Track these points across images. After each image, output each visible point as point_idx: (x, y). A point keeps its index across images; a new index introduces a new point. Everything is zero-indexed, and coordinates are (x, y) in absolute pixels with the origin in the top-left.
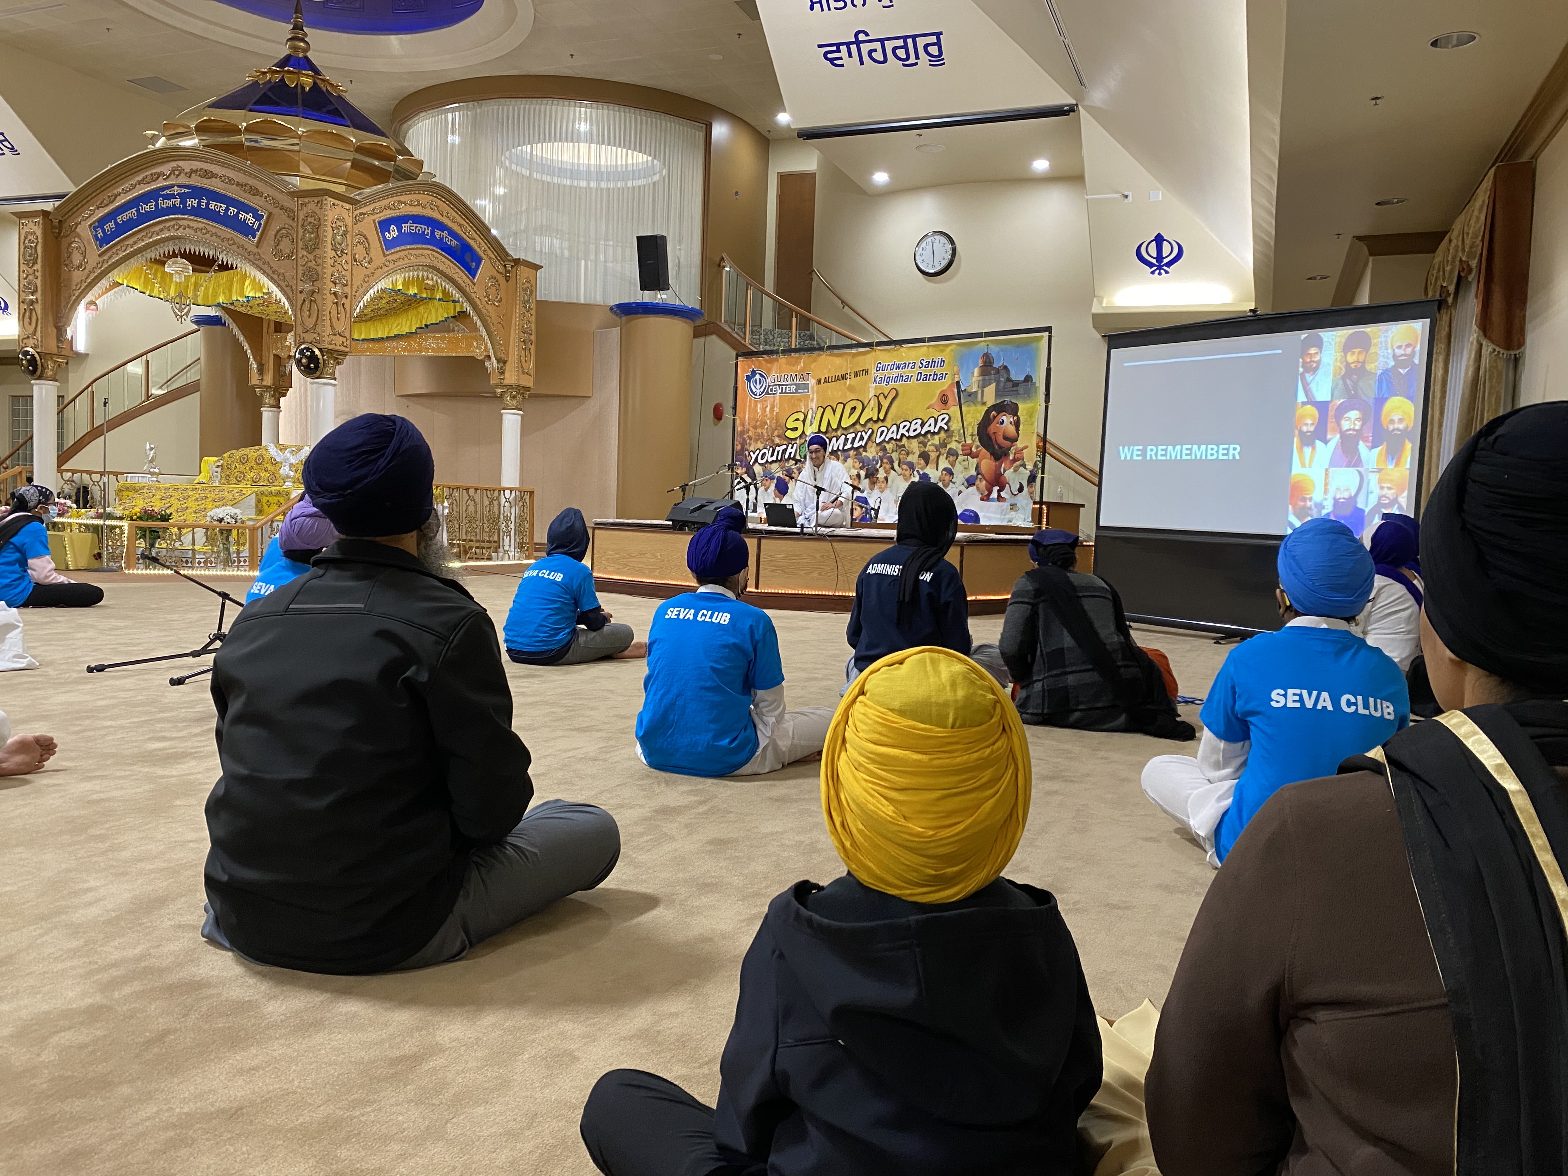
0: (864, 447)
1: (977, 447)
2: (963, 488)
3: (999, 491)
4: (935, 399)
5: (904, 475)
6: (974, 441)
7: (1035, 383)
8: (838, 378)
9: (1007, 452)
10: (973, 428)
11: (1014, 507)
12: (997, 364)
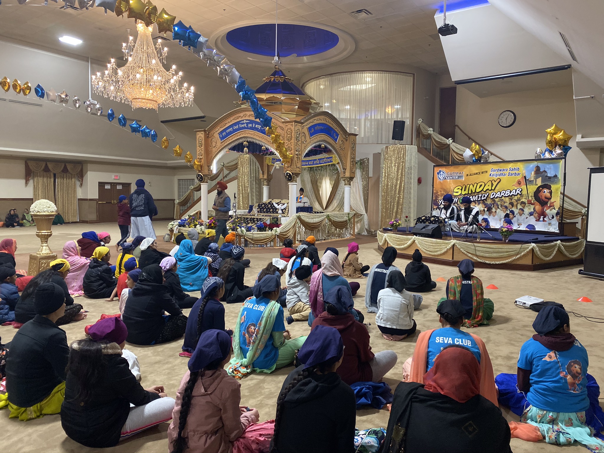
0: (486, 200)
1: (534, 201)
2: (528, 216)
3: (543, 218)
4: (515, 183)
5: (503, 211)
6: (532, 199)
7: (558, 178)
8: (475, 174)
9: (546, 203)
10: (532, 194)
11: (550, 224)
12: (541, 170)
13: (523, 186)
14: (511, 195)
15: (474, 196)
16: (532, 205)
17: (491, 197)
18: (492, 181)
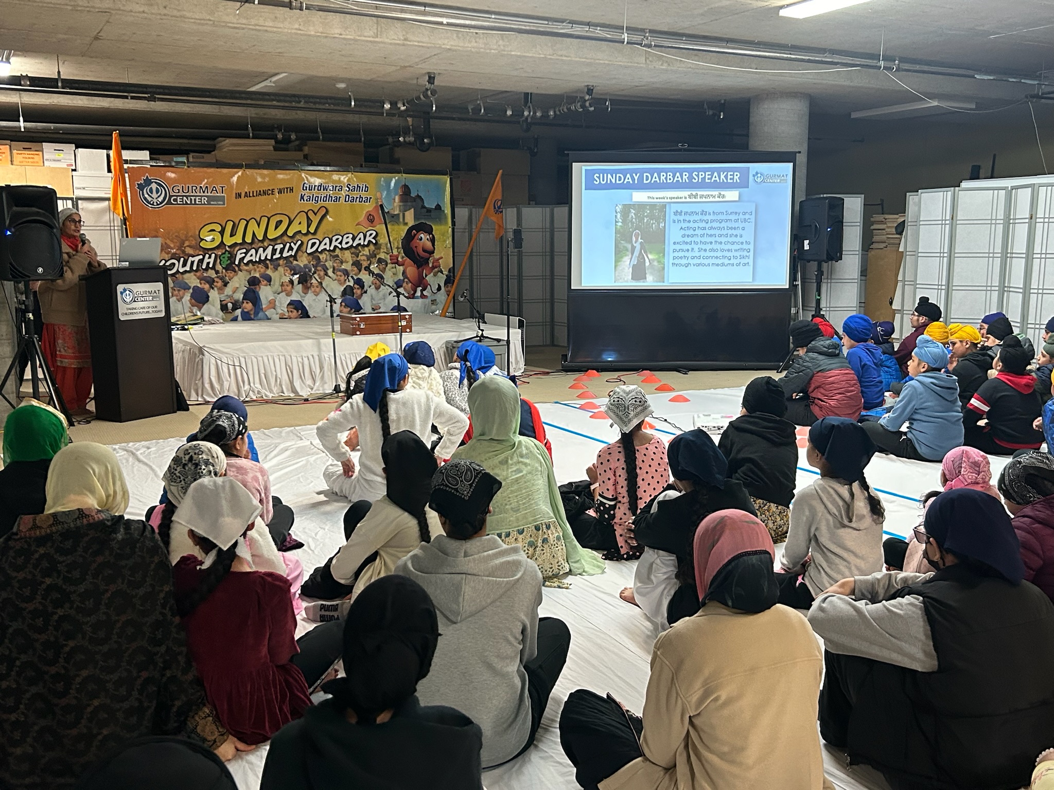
0: (295, 257)
1: (403, 257)
3: (422, 291)
4: (362, 217)
5: (339, 281)
6: (399, 253)
7: (444, 211)
8: (260, 194)
9: (426, 261)
10: (398, 243)
11: (434, 302)
12: (413, 195)
13: (378, 226)
14: (354, 245)
15: (261, 249)
17: (309, 251)
18: (307, 213)
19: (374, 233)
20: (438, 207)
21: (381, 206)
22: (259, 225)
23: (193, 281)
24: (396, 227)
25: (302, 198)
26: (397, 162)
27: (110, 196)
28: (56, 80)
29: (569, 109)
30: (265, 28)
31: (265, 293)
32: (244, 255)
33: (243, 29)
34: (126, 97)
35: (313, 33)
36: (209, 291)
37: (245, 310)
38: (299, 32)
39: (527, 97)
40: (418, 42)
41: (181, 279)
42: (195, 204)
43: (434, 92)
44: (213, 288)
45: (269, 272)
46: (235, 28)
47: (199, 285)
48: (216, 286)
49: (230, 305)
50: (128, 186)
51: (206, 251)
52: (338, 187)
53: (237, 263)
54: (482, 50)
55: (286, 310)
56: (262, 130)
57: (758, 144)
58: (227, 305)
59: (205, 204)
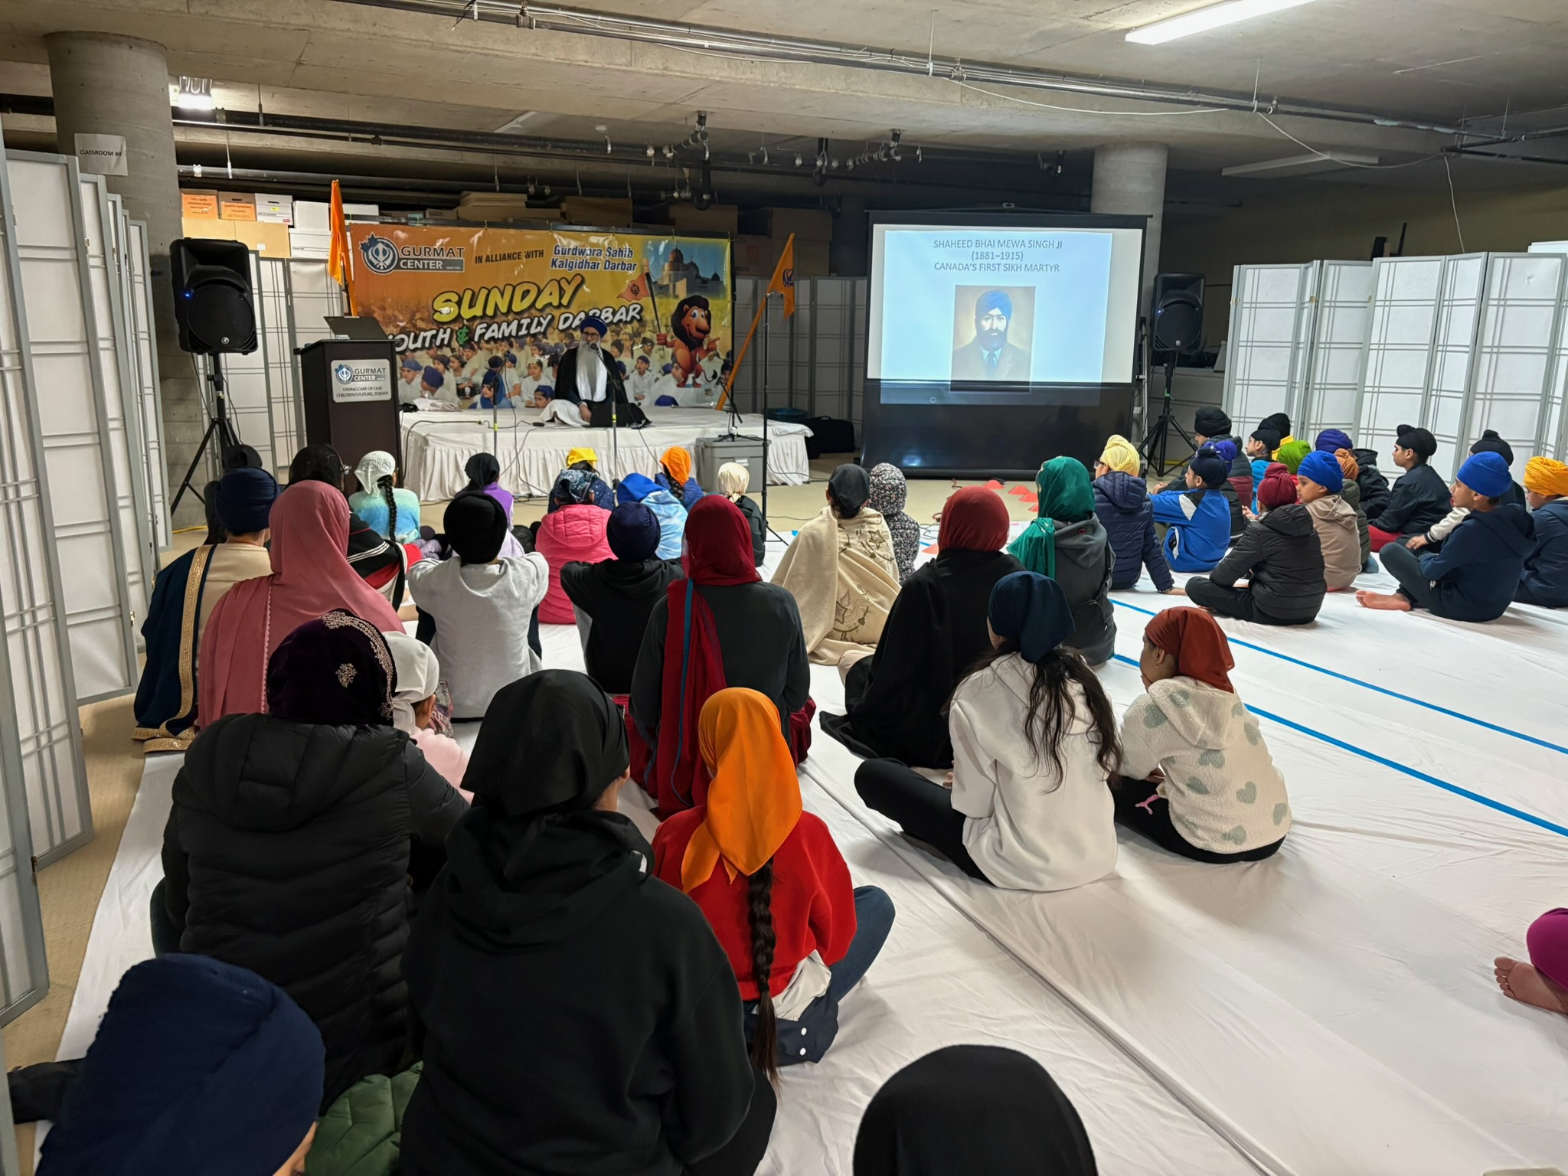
0: (544, 334)
1: (672, 337)
2: (659, 375)
3: (694, 378)
4: (625, 289)
6: (668, 332)
7: (722, 282)
8: (503, 258)
9: (700, 342)
10: (667, 319)
11: (708, 392)
12: (686, 261)
13: (644, 299)
14: (615, 321)
15: (504, 325)
16: (668, 347)
17: (562, 327)
18: (559, 282)
19: (639, 308)
20: (716, 278)
21: (648, 275)
22: (502, 295)
23: (425, 360)
24: (665, 300)
25: (554, 263)
26: (671, 222)
27: (328, 258)
28: (256, 115)
29: (871, 159)
30: (495, 53)
31: (510, 376)
32: (484, 330)
33: (469, 53)
34: (345, 139)
35: (553, 59)
36: (444, 372)
37: (486, 396)
38: (536, 58)
39: (823, 143)
40: (681, 72)
41: (410, 358)
42: (428, 269)
43: (704, 135)
44: (448, 369)
45: (514, 351)
46: (459, 51)
47: (432, 365)
48: (452, 367)
49: (468, 390)
50: (350, 246)
51: (440, 325)
52: (596, 250)
53: (476, 339)
54: (759, 83)
55: (533, 397)
56: (511, 182)
57: (1102, 205)
58: (464, 389)
59: (439, 269)
